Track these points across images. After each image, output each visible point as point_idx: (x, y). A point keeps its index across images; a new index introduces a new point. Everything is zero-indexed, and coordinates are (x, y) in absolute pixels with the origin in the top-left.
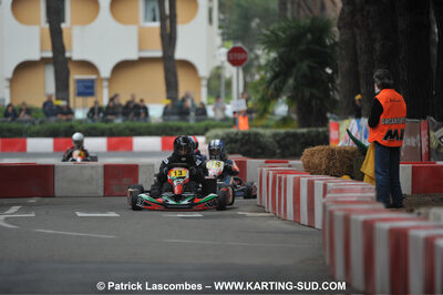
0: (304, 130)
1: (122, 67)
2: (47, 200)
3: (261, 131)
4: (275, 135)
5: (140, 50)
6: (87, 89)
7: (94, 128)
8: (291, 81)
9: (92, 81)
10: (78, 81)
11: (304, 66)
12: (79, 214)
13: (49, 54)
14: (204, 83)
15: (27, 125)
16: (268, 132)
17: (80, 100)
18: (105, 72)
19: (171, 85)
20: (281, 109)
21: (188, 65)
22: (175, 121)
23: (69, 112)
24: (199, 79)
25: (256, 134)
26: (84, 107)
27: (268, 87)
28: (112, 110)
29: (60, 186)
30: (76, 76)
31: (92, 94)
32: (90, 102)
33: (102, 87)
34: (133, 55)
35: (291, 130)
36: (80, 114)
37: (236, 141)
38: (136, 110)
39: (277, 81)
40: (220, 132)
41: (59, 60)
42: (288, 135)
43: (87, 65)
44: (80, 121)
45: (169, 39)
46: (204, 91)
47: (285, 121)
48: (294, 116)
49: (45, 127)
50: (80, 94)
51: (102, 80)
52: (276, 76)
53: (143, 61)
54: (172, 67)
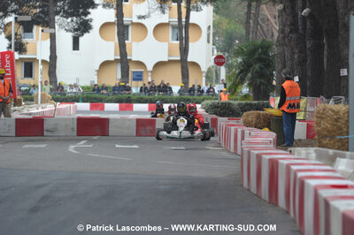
0: (256, 102)
1: (159, 65)
2: (104, 137)
3: (232, 102)
4: (239, 104)
5: (169, 56)
6: (139, 77)
7: (141, 98)
8: (249, 75)
9: (141, 72)
10: (134, 72)
11: (257, 66)
12: (117, 146)
13: (119, 57)
14: (204, 74)
15: (104, 96)
16: (236, 103)
17: (134, 83)
18: (150, 67)
19: (185, 76)
20: (245, 90)
21: (195, 65)
22: (187, 96)
23: (129, 89)
24: (202, 72)
25: (229, 104)
26: (137, 87)
27: (237, 78)
28: (153, 89)
29: (112, 130)
30: (132, 69)
31: (141, 80)
32: (140, 84)
33: (148, 76)
34: (166, 59)
35: (249, 102)
36: (134, 90)
37: (218, 107)
38: (165, 89)
39: (241, 75)
40: (209, 102)
41: (124, 61)
42: (247, 104)
43: (140, 64)
44: (134, 94)
45: (184, 50)
46: (204, 79)
47: (246, 97)
48: (251, 94)
49: (115, 97)
50: (134, 79)
51: (148, 72)
52: (241, 72)
53: (170, 62)
54: (185, 65)
